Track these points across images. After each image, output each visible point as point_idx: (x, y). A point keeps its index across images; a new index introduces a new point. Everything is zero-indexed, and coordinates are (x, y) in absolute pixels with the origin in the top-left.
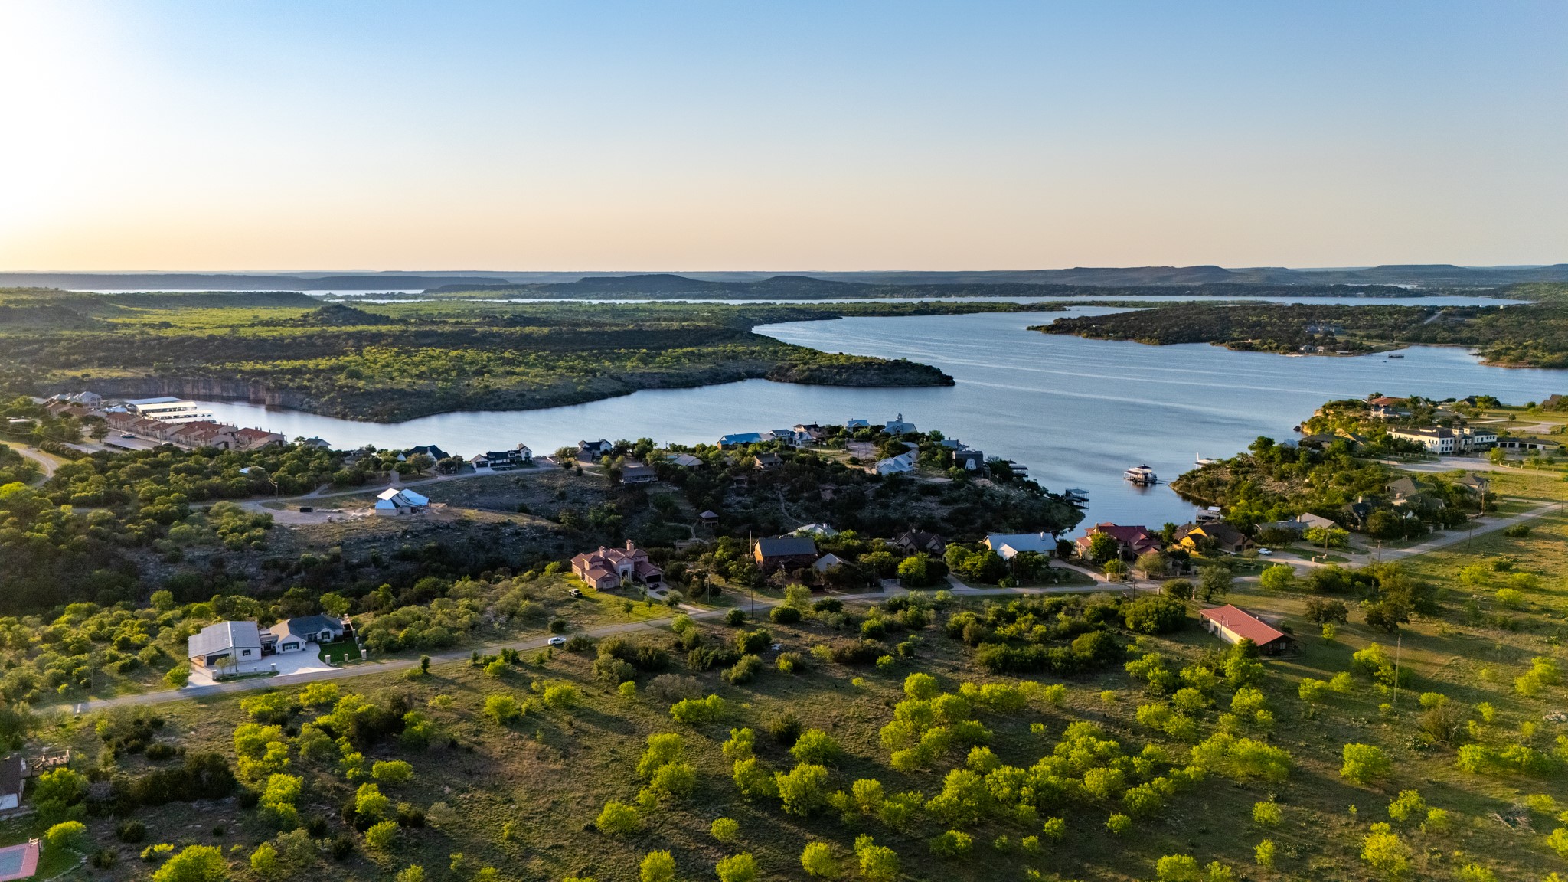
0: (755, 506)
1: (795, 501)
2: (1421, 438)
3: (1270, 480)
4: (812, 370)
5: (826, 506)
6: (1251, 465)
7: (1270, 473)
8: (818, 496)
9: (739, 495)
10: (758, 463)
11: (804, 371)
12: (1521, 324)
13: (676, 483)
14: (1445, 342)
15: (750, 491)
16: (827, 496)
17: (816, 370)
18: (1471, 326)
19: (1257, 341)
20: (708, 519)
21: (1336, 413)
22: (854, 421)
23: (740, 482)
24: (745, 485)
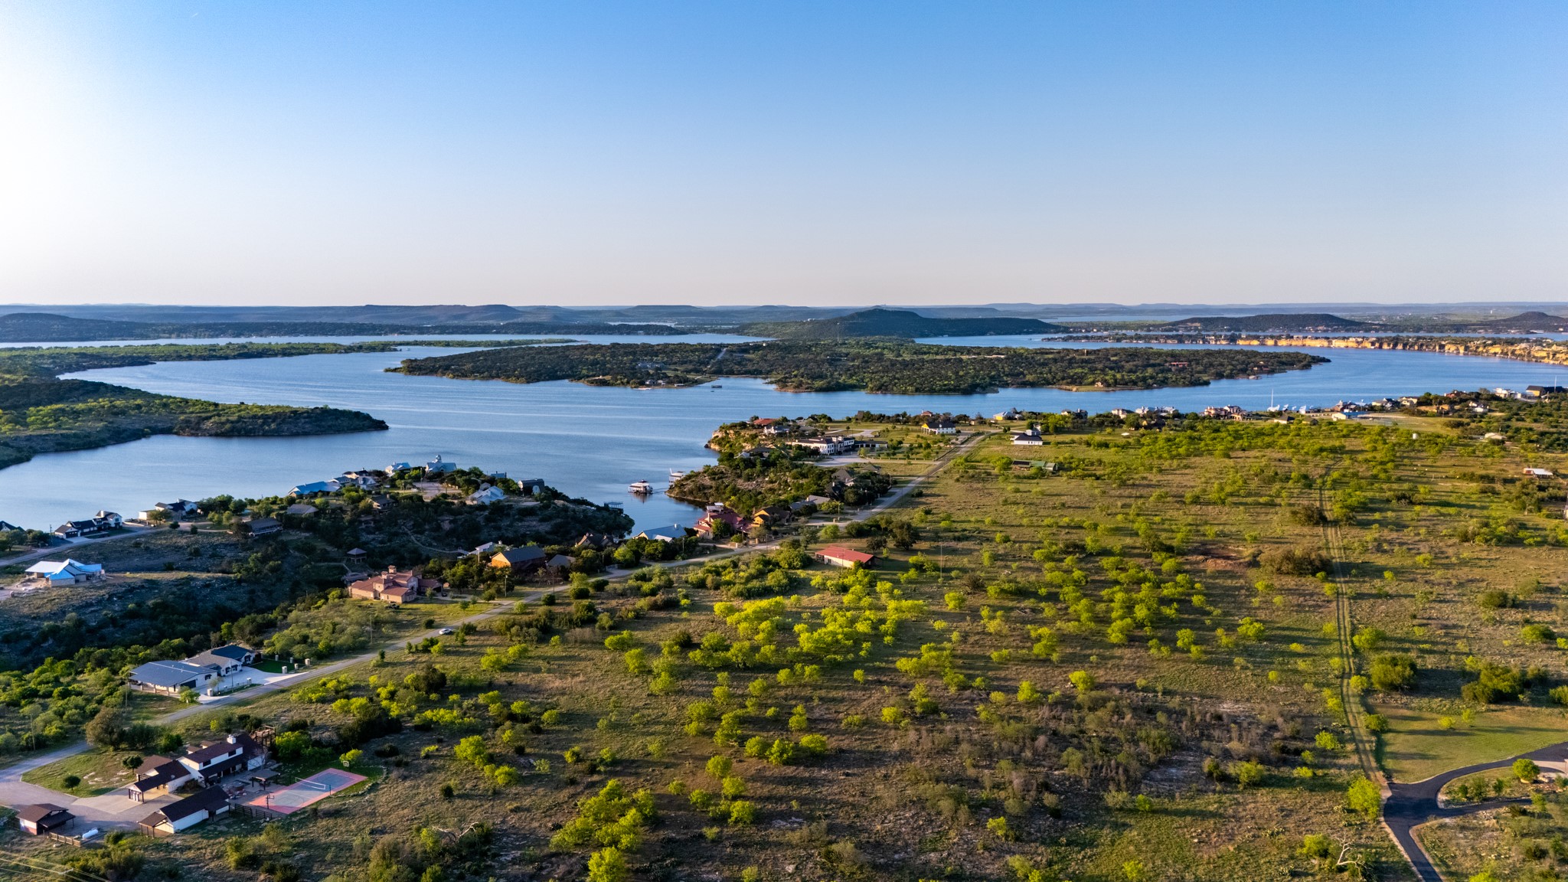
0: (390, 540)
1: (422, 533)
2: (818, 445)
3: (740, 481)
4: (232, 422)
5: (451, 533)
6: (722, 473)
7: (740, 477)
8: (439, 528)
9: (370, 533)
10: (375, 504)
11: (223, 424)
12: (783, 358)
13: (307, 530)
14: (739, 373)
15: (379, 529)
16: (446, 526)
17: (237, 422)
18: (750, 360)
19: (608, 378)
20: (358, 555)
21: (736, 432)
22: (398, 465)
23: (366, 522)
24: (372, 525)
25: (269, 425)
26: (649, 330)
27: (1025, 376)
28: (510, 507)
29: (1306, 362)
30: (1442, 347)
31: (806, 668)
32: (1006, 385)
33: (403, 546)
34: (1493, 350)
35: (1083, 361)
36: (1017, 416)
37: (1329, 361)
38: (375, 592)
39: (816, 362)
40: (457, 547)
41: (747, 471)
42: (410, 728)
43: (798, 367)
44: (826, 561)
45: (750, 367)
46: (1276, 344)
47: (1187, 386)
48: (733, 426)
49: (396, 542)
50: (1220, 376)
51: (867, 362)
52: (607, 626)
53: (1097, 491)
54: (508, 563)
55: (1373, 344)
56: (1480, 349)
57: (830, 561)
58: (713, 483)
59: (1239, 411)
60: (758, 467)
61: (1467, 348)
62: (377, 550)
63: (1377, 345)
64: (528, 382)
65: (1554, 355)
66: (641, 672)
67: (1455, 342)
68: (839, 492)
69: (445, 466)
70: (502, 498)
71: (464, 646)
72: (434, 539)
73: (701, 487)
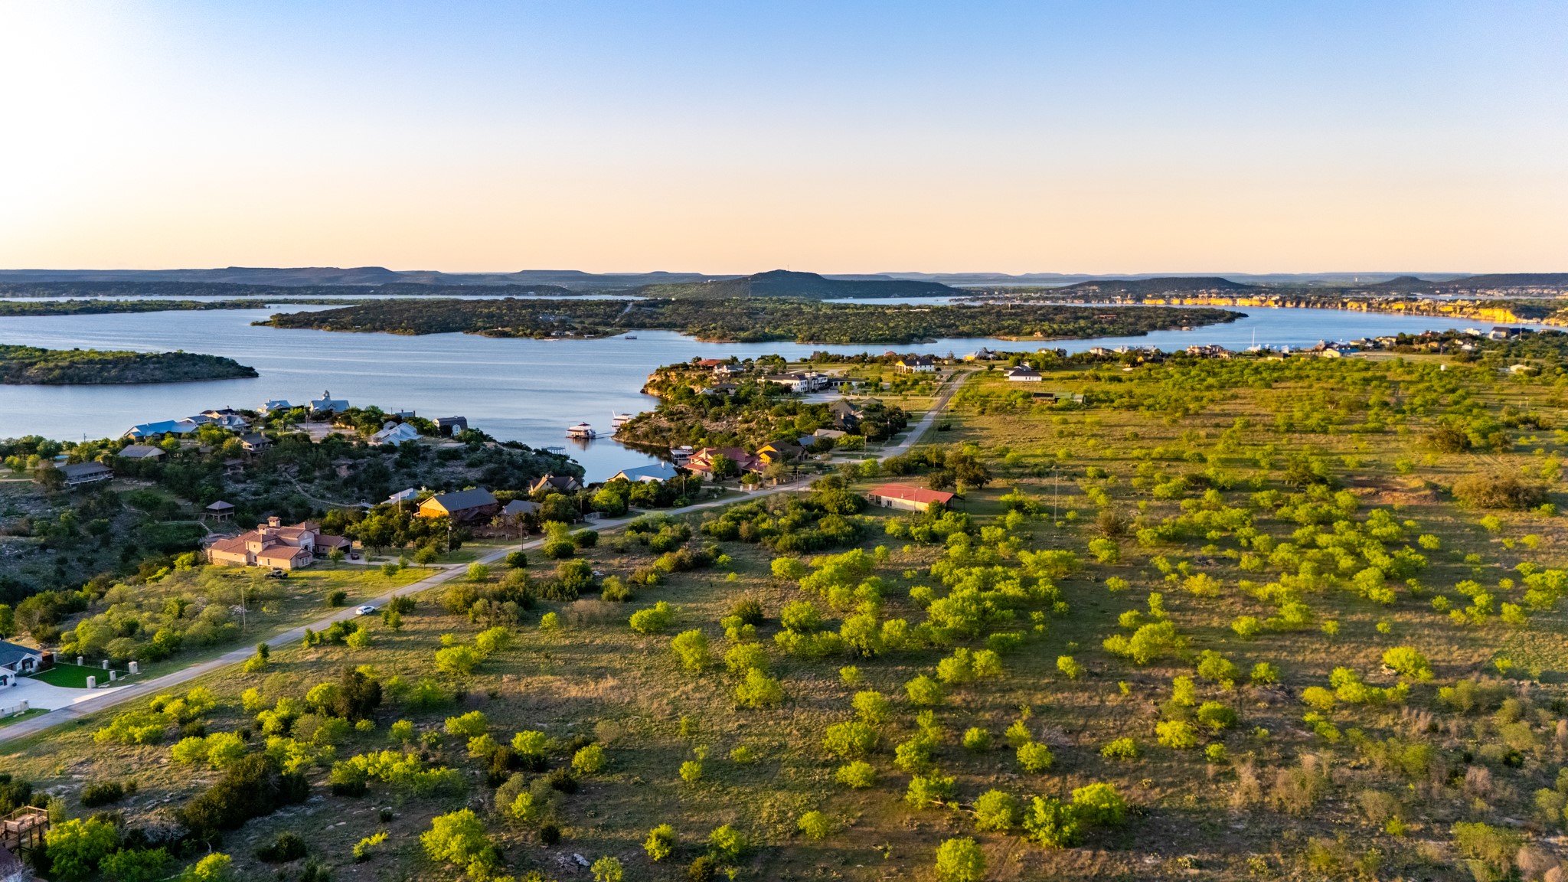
0: (267, 491)
1: (311, 481)
2: (790, 382)
3: (706, 422)
4: (62, 368)
5: (347, 482)
6: (681, 412)
7: (704, 417)
8: (333, 475)
9: (238, 481)
10: (245, 444)
11: (51, 370)
12: (697, 312)
13: (149, 477)
14: (653, 327)
15: (250, 476)
16: (344, 473)
17: (69, 367)
18: (662, 314)
19: (507, 329)
20: (222, 511)
21: (678, 375)
22: (274, 403)
23: (233, 467)
24: (242, 471)
25: (109, 372)
26: (538, 289)
27: (957, 327)
28: (427, 449)
29: (1232, 317)
30: (1344, 304)
32: (941, 336)
33: (286, 498)
34: (1396, 306)
35: (1011, 314)
36: (991, 356)
38: (248, 553)
39: (733, 315)
40: (359, 500)
41: (712, 411)
43: (714, 320)
44: (884, 504)
45: (662, 320)
46: (1181, 303)
47: (1127, 335)
48: (674, 368)
49: (276, 494)
50: (1153, 327)
51: (787, 315)
52: (620, 595)
54: (446, 512)
55: (1276, 302)
56: (1383, 306)
57: (890, 503)
58: (673, 425)
60: (728, 405)
61: (1369, 305)
62: (249, 504)
63: (1280, 303)
64: (418, 334)
65: (1461, 309)
67: (1357, 300)
68: (852, 426)
69: (335, 404)
70: (416, 437)
71: (399, 633)
72: (328, 488)
73: (658, 431)
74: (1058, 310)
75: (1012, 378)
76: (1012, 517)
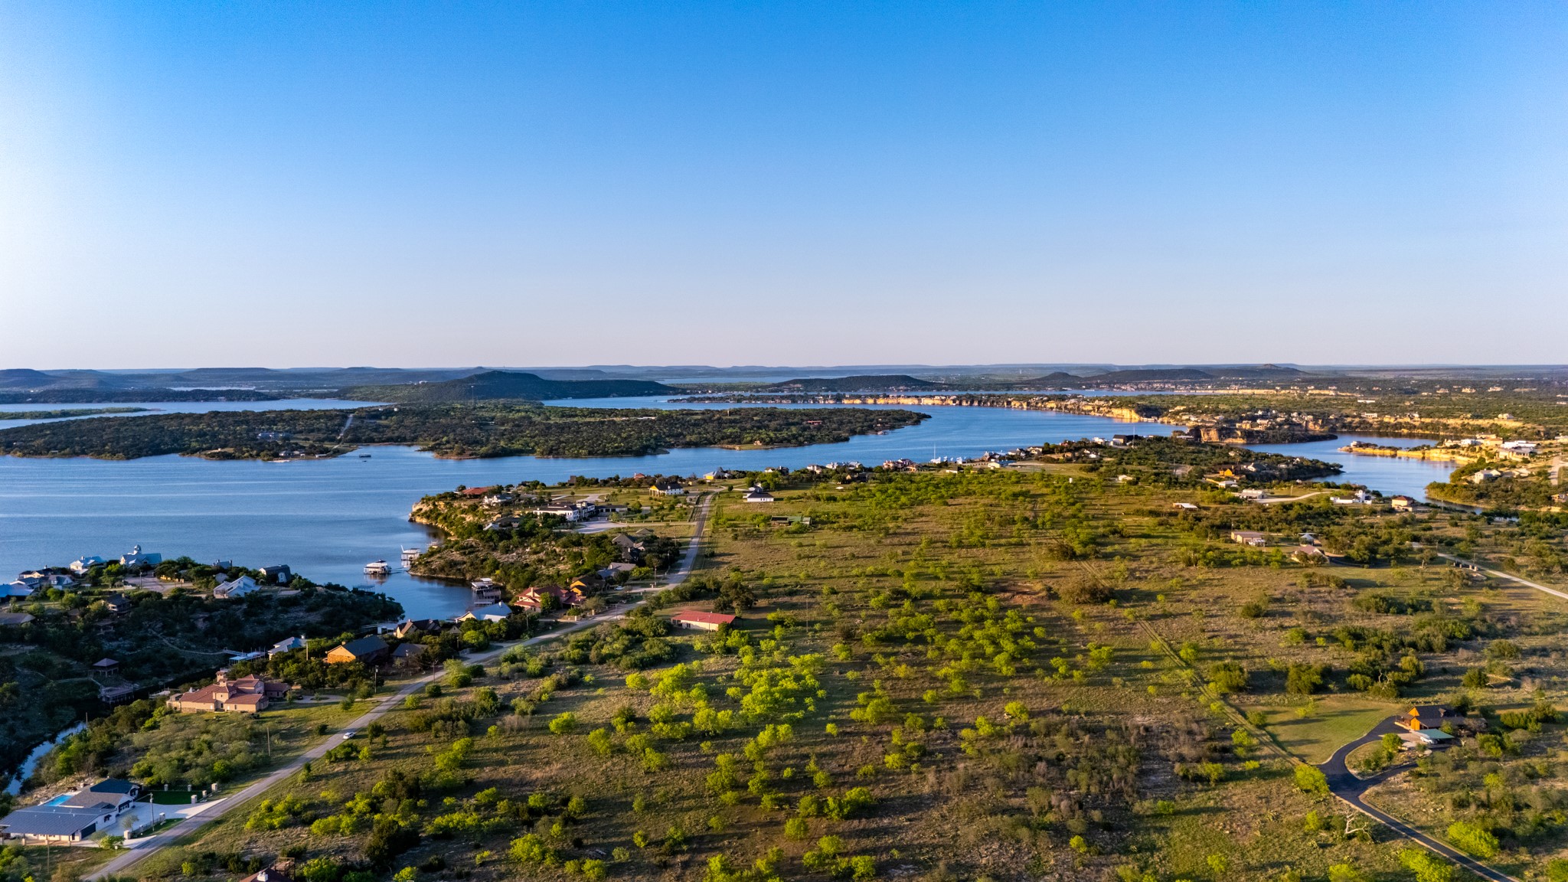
0: (139, 647)
1: (174, 635)
2: (563, 512)
3: (497, 554)
5: (208, 633)
6: (472, 546)
7: (495, 549)
8: (193, 628)
9: (111, 640)
10: (110, 606)
12: (424, 423)
14: (381, 441)
15: (119, 634)
16: (202, 625)
18: (387, 427)
19: (229, 450)
20: (109, 667)
21: (447, 504)
22: (88, 560)
23: (105, 628)
24: (112, 630)
26: (230, 396)
27: (685, 436)
28: (269, 598)
29: (918, 418)
30: (1009, 403)
31: (779, 727)
32: (671, 446)
33: (158, 651)
34: (1050, 405)
35: (731, 421)
36: (726, 475)
37: (930, 417)
38: (216, 702)
39: (463, 426)
40: (221, 648)
41: (501, 544)
42: (427, 838)
43: (445, 433)
44: (684, 626)
45: (389, 434)
46: (875, 403)
47: (832, 442)
48: (442, 497)
49: (148, 648)
50: (853, 432)
51: (518, 426)
52: (529, 710)
53: (872, 542)
54: (353, 657)
55: (954, 401)
57: (689, 625)
58: (465, 558)
59: (911, 463)
60: (516, 539)
61: (1028, 404)
63: (958, 402)
64: (128, 459)
66: (613, 752)
67: (1019, 398)
68: (638, 559)
69: (148, 557)
70: (257, 589)
71: (385, 748)
72: (191, 640)
73: (453, 564)
74: (772, 414)
75: (749, 500)
76: (778, 631)
